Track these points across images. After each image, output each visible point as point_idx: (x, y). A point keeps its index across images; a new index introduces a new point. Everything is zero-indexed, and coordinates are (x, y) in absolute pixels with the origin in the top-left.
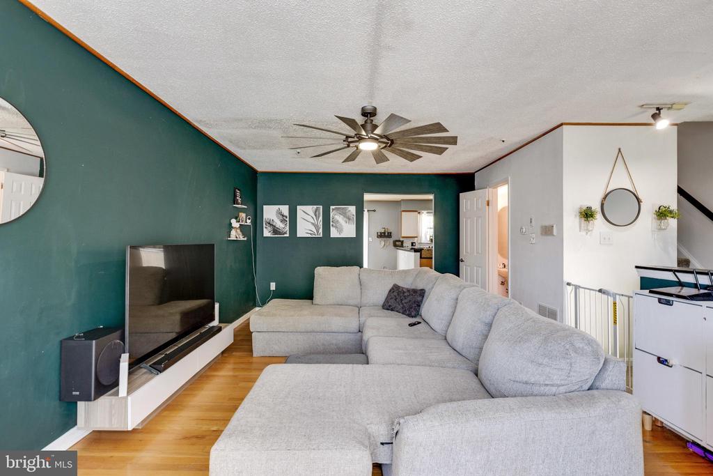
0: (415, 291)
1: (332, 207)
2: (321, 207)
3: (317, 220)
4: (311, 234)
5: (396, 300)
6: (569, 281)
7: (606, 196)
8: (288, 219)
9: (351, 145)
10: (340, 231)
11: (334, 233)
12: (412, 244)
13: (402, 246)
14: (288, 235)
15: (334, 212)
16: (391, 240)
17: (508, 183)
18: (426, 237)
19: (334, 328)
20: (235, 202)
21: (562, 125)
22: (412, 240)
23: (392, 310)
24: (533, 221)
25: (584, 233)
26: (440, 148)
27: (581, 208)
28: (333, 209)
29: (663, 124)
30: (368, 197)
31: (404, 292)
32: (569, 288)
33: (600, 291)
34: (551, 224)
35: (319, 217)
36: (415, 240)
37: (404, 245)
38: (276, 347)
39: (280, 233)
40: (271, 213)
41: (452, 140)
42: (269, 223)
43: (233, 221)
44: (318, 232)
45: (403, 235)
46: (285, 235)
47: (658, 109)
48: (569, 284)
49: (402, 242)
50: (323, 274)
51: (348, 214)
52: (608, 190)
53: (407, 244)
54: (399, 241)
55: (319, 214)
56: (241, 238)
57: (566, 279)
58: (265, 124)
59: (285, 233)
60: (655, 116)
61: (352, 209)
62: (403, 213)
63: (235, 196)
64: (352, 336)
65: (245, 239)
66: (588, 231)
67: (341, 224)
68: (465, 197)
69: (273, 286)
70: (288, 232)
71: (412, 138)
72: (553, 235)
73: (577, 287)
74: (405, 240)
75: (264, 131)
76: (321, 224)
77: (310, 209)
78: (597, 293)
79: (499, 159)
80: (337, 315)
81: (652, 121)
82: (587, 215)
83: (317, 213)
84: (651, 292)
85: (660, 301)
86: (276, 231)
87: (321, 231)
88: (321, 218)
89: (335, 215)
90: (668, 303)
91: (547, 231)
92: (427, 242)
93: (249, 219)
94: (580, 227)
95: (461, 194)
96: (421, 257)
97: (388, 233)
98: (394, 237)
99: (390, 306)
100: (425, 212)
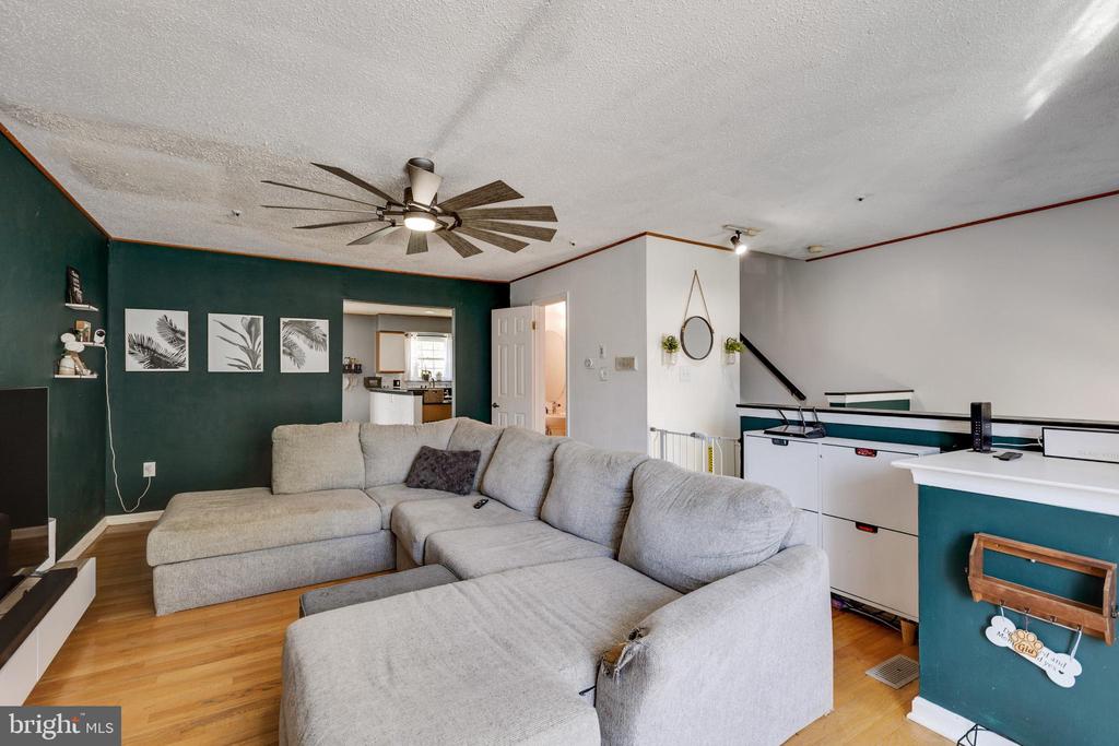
0: (465, 454)
1: (283, 320)
2: (262, 317)
3: (254, 340)
4: (239, 367)
5: (433, 470)
6: (653, 426)
7: (686, 323)
8: (186, 338)
9: (386, 218)
10: (299, 361)
11: (287, 365)
12: (395, 382)
13: (379, 385)
14: (187, 369)
15: (286, 329)
16: (361, 377)
17: (565, 300)
18: (416, 372)
19: (338, 531)
20: (69, 296)
21: (645, 234)
22: (394, 377)
23: (427, 487)
24: (604, 350)
25: (665, 367)
26: (519, 242)
27: (663, 337)
28: (286, 324)
29: (741, 250)
30: (349, 306)
31: (447, 458)
32: (653, 434)
33: (693, 435)
34: (632, 355)
35: (257, 336)
36: (400, 377)
37: (383, 384)
38: (215, 588)
39: (167, 365)
40: (142, 323)
41: (547, 234)
42: (139, 345)
43: (69, 340)
44: (254, 363)
45: (381, 369)
46: (181, 369)
47: (738, 232)
48: (652, 429)
49: (380, 380)
50: (290, 439)
51: (316, 333)
52: (688, 317)
53: (387, 382)
54: (374, 378)
55: (257, 330)
56: (87, 374)
57: (651, 424)
58: (188, 147)
59: (181, 365)
60: (734, 240)
61: (322, 326)
62: (381, 334)
63: (69, 284)
64: (371, 540)
65: (95, 376)
66: (670, 364)
67: (300, 351)
68: (498, 315)
69: (150, 469)
70: (187, 363)
71: (493, 223)
72: (634, 369)
73: (663, 433)
74: (384, 377)
75: (181, 161)
76: (260, 349)
77: (238, 321)
78: (689, 438)
79: (552, 267)
80: (340, 507)
81: (731, 245)
82: (670, 345)
83: (253, 329)
84: (766, 433)
85: (774, 441)
86: (156, 359)
87: (260, 361)
88: (261, 338)
89: (289, 333)
90: (781, 443)
91: (626, 364)
92: (416, 379)
93: (101, 335)
94: (663, 360)
95: (493, 311)
96: (424, 404)
97: (356, 365)
98: (367, 373)
99: (422, 482)
100: (415, 334)
